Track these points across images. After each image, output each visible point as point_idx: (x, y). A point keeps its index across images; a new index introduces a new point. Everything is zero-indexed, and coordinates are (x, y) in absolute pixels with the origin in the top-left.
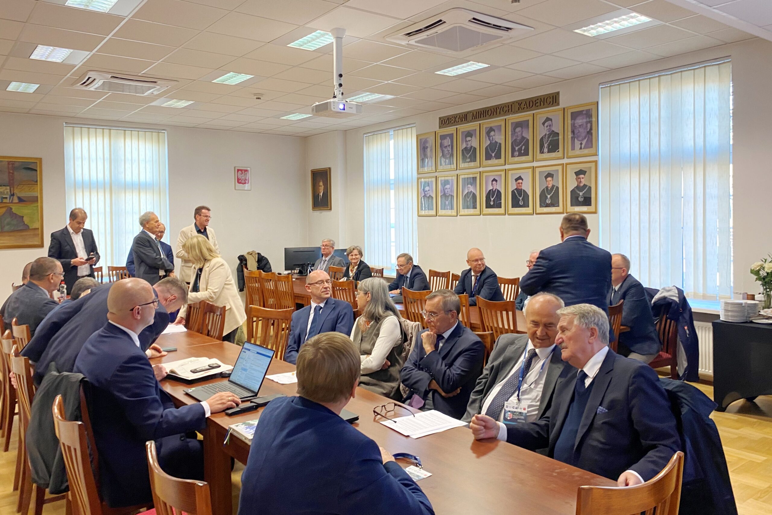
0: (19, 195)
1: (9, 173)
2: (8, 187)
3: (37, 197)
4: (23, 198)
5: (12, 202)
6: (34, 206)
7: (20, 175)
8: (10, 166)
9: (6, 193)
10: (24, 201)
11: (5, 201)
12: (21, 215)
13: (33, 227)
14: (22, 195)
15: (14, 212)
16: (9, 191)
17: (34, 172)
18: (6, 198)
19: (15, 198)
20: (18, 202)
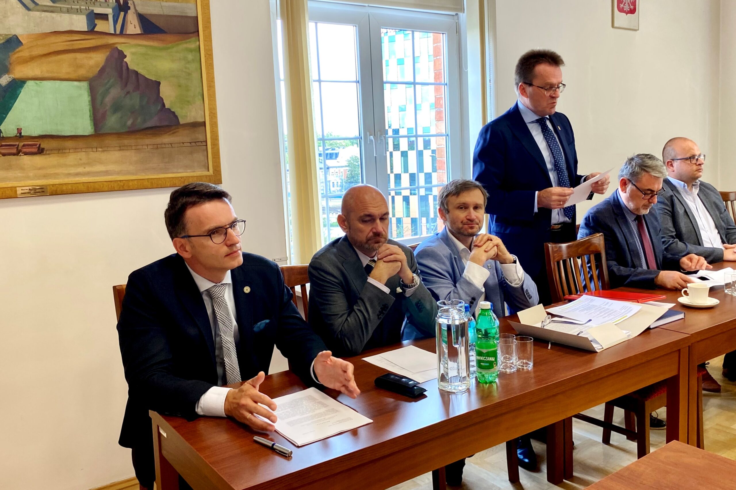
0: (142, 9)
3: (197, 17)
4: (153, 20)
5: (122, 34)
6: (191, 51)
10: (161, 31)
11: (101, 26)
12: (154, 79)
13: (190, 119)
14: (152, 9)
15: (132, 66)
18: (104, 17)
19: (132, 18)
20: (139, 32)
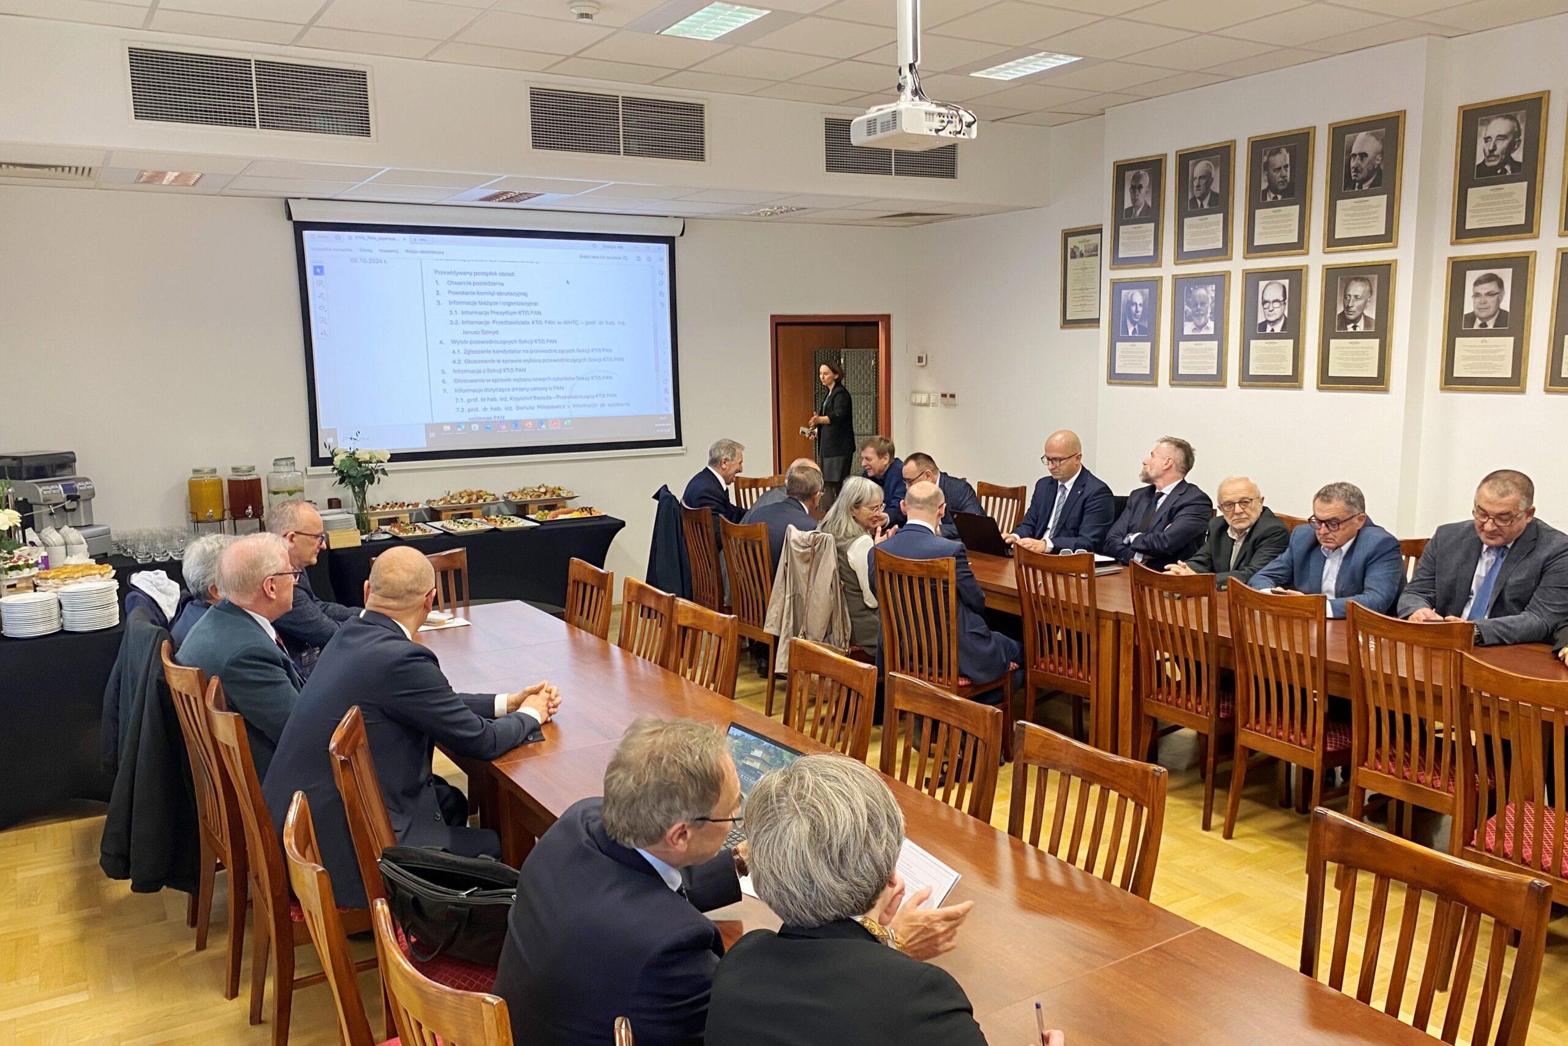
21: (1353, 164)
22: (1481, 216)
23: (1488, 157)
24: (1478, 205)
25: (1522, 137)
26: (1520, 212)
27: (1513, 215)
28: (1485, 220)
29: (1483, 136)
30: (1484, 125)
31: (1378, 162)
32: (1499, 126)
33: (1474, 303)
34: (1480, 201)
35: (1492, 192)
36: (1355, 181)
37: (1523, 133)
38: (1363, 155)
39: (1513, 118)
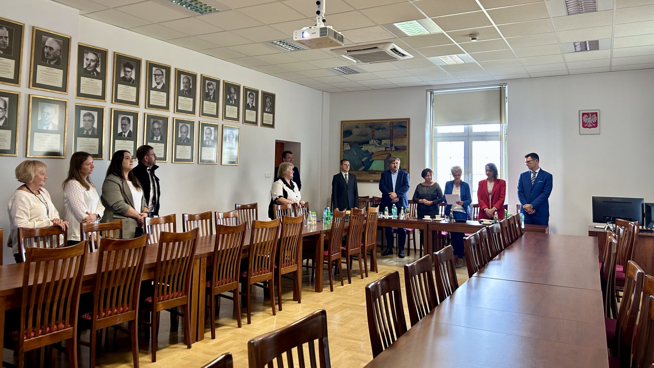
0: (395, 145)
1: (390, 130)
2: (390, 140)
3: (406, 146)
4: (397, 147)
5: (391, 151)
6: (405, 153)
7: (397, 131)
8: (391, 125)
9: (388, 144)
10: (399, 149)
11: (387, 149)
14: (397, 145)
16: (390, 142)
17: (405, 128)
18: (388, 147)
19: (393, 147)
20: (394, 150)
21: (46, 50)
22: (86, 89)
23: (88, 66)
24: (84, 84)
25: (100, 63)
26: (100, 91)
27: (97, 92)
28: (87, 91)
29: (86, 58)
30: (86, 53)
31: (59, 54)
32: (91, 56)
33: (84, 123)
34: (86, 83)
35: (89, 81)
36: (47, 59)
37: (100, 61)
38: (51, 48)
39: (96, 55)
